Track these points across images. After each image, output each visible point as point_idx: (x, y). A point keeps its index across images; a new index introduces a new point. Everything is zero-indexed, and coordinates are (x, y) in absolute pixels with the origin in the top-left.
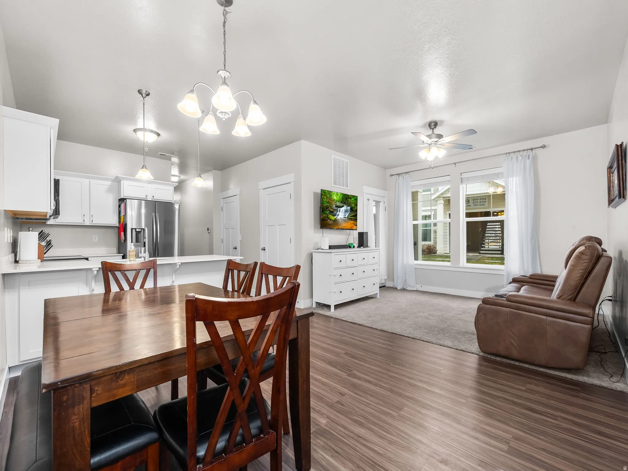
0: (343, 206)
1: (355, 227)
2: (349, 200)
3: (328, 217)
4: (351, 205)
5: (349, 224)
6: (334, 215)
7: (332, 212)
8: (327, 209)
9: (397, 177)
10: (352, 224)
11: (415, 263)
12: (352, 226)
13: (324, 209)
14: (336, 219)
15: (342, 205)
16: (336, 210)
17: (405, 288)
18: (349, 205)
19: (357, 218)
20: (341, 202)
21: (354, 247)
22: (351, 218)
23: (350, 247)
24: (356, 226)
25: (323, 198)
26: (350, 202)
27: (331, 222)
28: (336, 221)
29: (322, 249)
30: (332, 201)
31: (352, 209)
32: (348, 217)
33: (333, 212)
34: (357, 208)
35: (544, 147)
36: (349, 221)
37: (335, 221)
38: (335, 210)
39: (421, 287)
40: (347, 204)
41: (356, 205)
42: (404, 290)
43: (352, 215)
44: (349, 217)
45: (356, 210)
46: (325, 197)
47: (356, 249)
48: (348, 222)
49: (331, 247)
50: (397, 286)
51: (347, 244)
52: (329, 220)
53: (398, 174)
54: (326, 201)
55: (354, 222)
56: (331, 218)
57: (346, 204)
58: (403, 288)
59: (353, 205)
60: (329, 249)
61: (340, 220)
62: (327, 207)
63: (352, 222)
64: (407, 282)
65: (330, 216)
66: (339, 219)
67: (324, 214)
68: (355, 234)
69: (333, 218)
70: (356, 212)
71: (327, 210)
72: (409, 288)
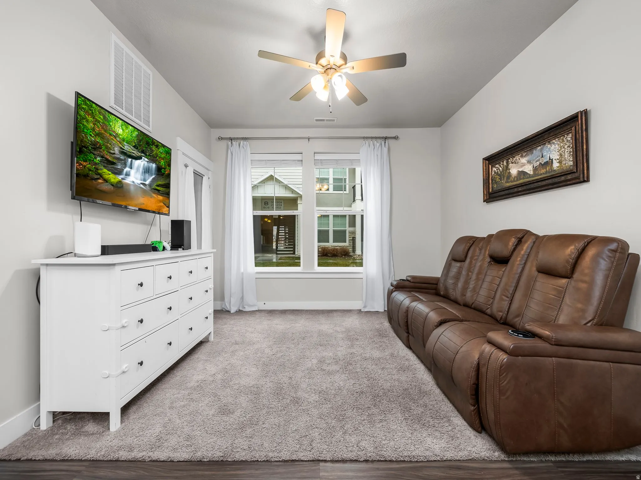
0: (139, 158)
1: (165, 210)
2: (154, 148)
3: (100, 171)
4: (157, 160)
5: (153, 200)
6: (118, 172)
7: (110, 163)
8: (95, 149)
9: (230, 143)
10: (160, 201)
11: (256, 271)
12: (161, 206)
13: (84, 147)
14: (120, 182)
15: (136, 153)
16: (122, 160)
17: (241, 309)
18: (153, 159)
19: (169, 192)
20: (134, 147)
21: (164, 249)
22: (159, 188)
23: (155, 249)
24: (168, 207)
25: (84, 119)
26: (157, 155)
27: (106, 187)
28: (122, 187)
29: (75, 255)
30: (110, 135)
31: (159, 169)
32: (150, 185)
33: (113, 163)
34: (170, 170)
35: (396, 138)
36: (154, 195)
37: (119, 186)
38: (118, 159)
39: (265, 304)
40: (149, 155)
41: (169, 165)
42: (240, 312)
43: (160, 183)
44: (154, 186)
45: (169, 176)
46: (90, 119)
47: (169, 253)
48: (152, 197)
49: (106, 250)
50: (230, 307)
51: (149, 242)
52: (100, 181)
53: (231, 139)
54: (93, 129)
55: (164, 198)
56: (106, 177)
57: (146, 155)
58: (238, 310)
59: (162, 163)
60: (101, 255)
61: (132, 188)
62: (96, 147)
63: (161, 198)
64: (244, 300)
65: (105, 170)
66: (128, 185)
67: (86, 161)
68: (165, 223)
69: (113, 178)
70: (168, 179)
71: (96, 153)
72: (247, 309)
